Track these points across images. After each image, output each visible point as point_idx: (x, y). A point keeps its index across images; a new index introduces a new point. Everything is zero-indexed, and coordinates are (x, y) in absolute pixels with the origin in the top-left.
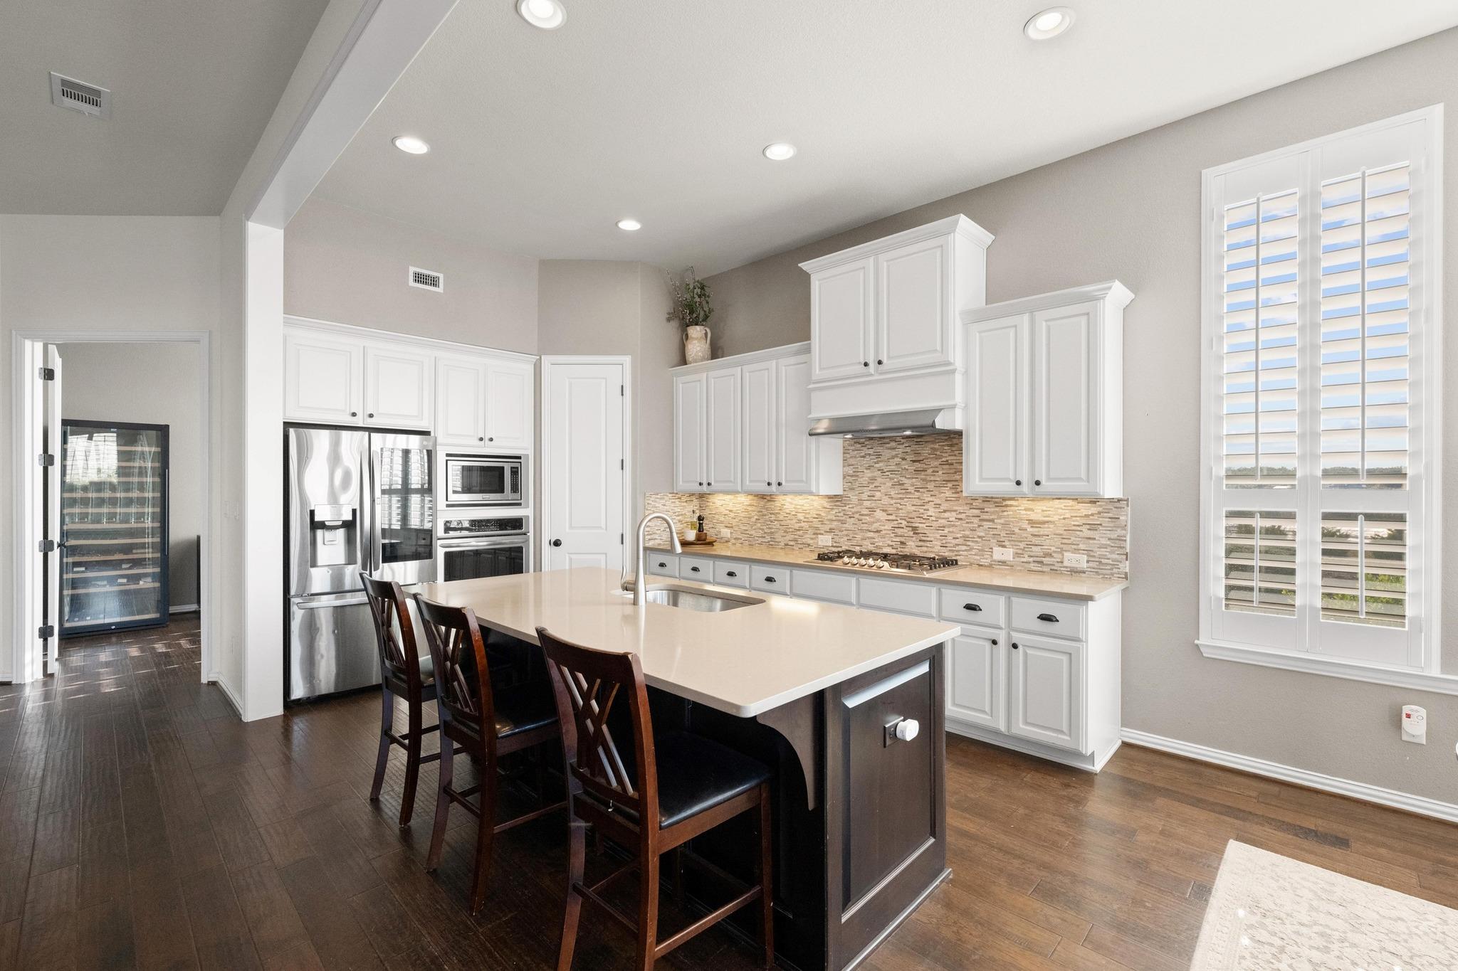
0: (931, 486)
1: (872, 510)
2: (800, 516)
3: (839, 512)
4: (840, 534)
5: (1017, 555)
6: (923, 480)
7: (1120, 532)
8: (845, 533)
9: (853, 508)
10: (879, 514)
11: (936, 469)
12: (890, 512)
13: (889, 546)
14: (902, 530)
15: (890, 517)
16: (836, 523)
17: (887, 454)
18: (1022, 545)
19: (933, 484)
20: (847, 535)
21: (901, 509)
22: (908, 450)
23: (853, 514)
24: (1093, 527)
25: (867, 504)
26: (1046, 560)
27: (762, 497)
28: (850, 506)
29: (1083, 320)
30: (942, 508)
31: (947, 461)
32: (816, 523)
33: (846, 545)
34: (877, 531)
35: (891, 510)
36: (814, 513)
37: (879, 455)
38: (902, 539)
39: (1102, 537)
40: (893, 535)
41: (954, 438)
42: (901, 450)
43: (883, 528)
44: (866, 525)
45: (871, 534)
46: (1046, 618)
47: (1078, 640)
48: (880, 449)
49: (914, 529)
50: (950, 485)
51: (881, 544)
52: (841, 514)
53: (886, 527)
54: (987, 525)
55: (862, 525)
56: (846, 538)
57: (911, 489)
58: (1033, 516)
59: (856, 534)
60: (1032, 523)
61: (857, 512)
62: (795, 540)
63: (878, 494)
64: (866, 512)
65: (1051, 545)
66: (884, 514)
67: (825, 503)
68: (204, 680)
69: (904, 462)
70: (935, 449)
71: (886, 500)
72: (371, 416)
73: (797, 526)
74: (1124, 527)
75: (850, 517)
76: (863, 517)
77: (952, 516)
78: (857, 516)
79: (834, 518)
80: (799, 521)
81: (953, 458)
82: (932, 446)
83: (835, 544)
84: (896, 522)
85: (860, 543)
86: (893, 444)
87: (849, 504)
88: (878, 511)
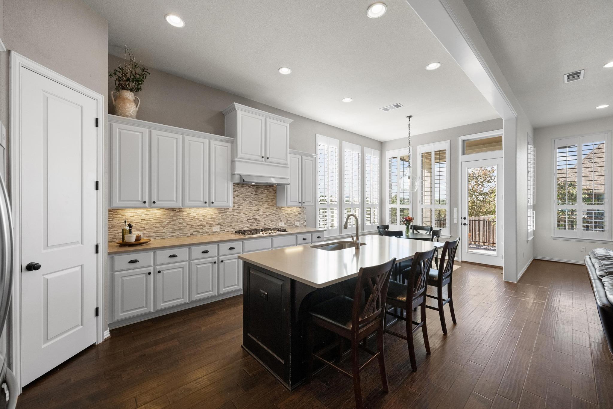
0: (261, 203)
1: (239, 213)
2: (201, 219)
3: (224, 215)
4: (224, 225)
5: (285, 224)
6: (259, 201)
7: (304, 215)
8: (226, 224)
9: (230, 213)
10: (242, 215)
11: (263, 198)
12: (246, 214)
13: (246, 227)
14: (251, 220)
15: (246, 216)
16: (221, 220)
17: (245, 191)
18: (286, 221)
19: (262, 203)
20: (227, 225)
21: (251, 212)
22: (253, 190)
23: (230, 215)
24: (300, 214)
25: (237, 211)
26: (291, 224)
27: (173, 210)
28: (229, 212)
30: (265, 211)
31: (266, 195)
32: (211, 221)
33: (227, 229)
34: (241, 222)
35: (246, 213)
36: (209, 217)
37: (242, 191)
38: (251, 224)
39: (301, 217)
40: (247, 223)
41: (268, 187)
42: (250, 190)
43: (243, 220)
44: (236, 220)
45: (239, 223)
48: (242, 189)
49: (255, 219)
50: (267, 203)
51: (242, 227)
52: (224, 216)
53: (245, 220)
54: (277, 216)
55: (234, 220)
56: (227, 226)
57: (254, 205)
58: (289, 212)
59: (232, 224)
60: (288, 214)
61: (232, 215)
62: (198, 231)
63: (241, 207)
64: (236, 214)
65: (292, 220)
66: (244, 214)
67: (216, 211)
69: (252, 194)
70: (263, 191)
71: (245, 209)
73: (199, 224)
75: (229, 217)
76: (235, 217)
77: (267, 214)
78: (232, 216)
79: (221, 218)
80: (200, 221)
81: (267, 194)
82: (261, 189)
83: (221, 230)
84: (248, 217)
85: (234, 227)
86: (247, 187)
87: (228, 211)
88: (241, 213)
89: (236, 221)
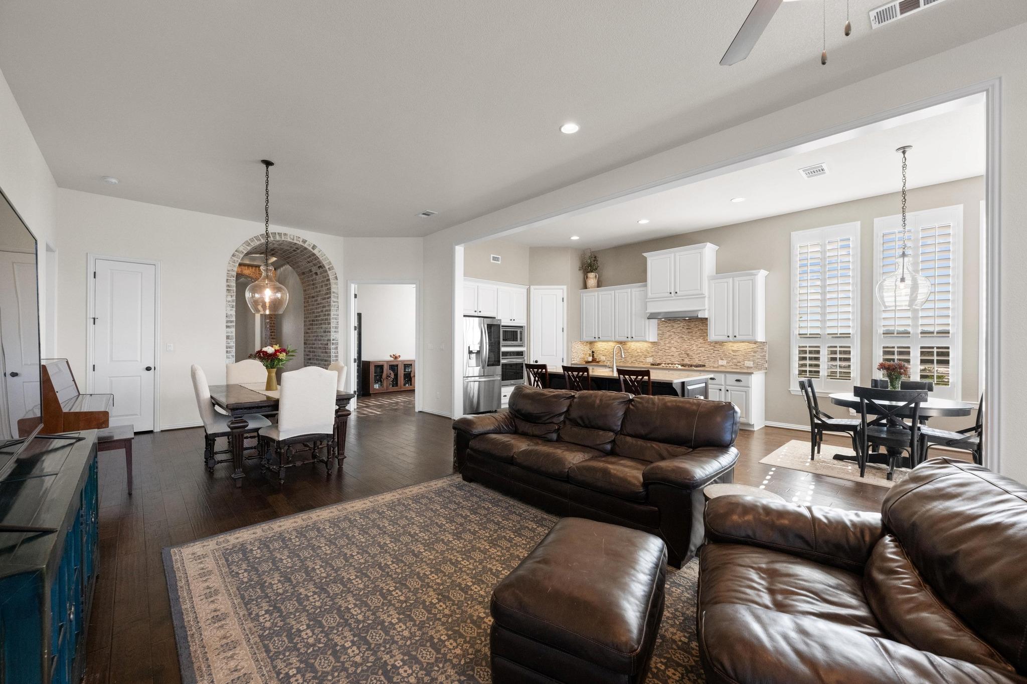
0: (694, 338)
1: (670, 347)
2: (639, 351)
4: (656, 357)
5: (728, 363)
6: (691, 336)
7: (764, 353)
9: (662, 347)
10: (673, 349)
13: (677, 361)
14: (684, 355)
15: (678, 350)
16: (654, 353)
17: (676, 326)
18: (729, 359)
20: (659, 358)
21: (682, 347)
22: (685, 324)
23: (662, 349)
24: (755, 352)
25: (668, 345)
26: (738, 364)
27: (621, 343)
29: (751, 282)
30: (699, 346)
31: (702, 329)
32: (645, 353)
33: (659, 361)
34: (672, 356)
35: (678, 347)
36: (644, 349)
37: (673, 326)
38: (683, 358)
39: (758, 356)
40: (679, 357)
41: (704, 320)
42: (682, 324)
45: (670, 357)
46: (738, 381)
47: (748, 387)
48: (673, 324)
49: (688, 355)
50: (702, 338)
51: (674, 360)
52: (657, 349)
53: (676, 353)
54: (716, 352)
57: (686, 339)
58: (734, 349)
59: (663, 357)
60: (733, 351)
62: (636, 360)
63: (672, 341)
64: (667, 348)
65: (740, 359)
66: (675, 349)
67: (650, 345)
68: (417, 410)
69: (683, 329)
70: (697, 325)
71: (676, 344)
72: (480, 312)
73: (637, 355)
74: (766, 352)
75: (660, 351)
76: (666, 350)
77: (703, 349)
79: (654, 351)
80: (638, 352)
81: (704, 328)
82: (695, 323)
83: (654, 361)
84: (680, 352)
85: (665, 360)
86: (679, 322)
87: (660, 345)
89: (667, 354)
